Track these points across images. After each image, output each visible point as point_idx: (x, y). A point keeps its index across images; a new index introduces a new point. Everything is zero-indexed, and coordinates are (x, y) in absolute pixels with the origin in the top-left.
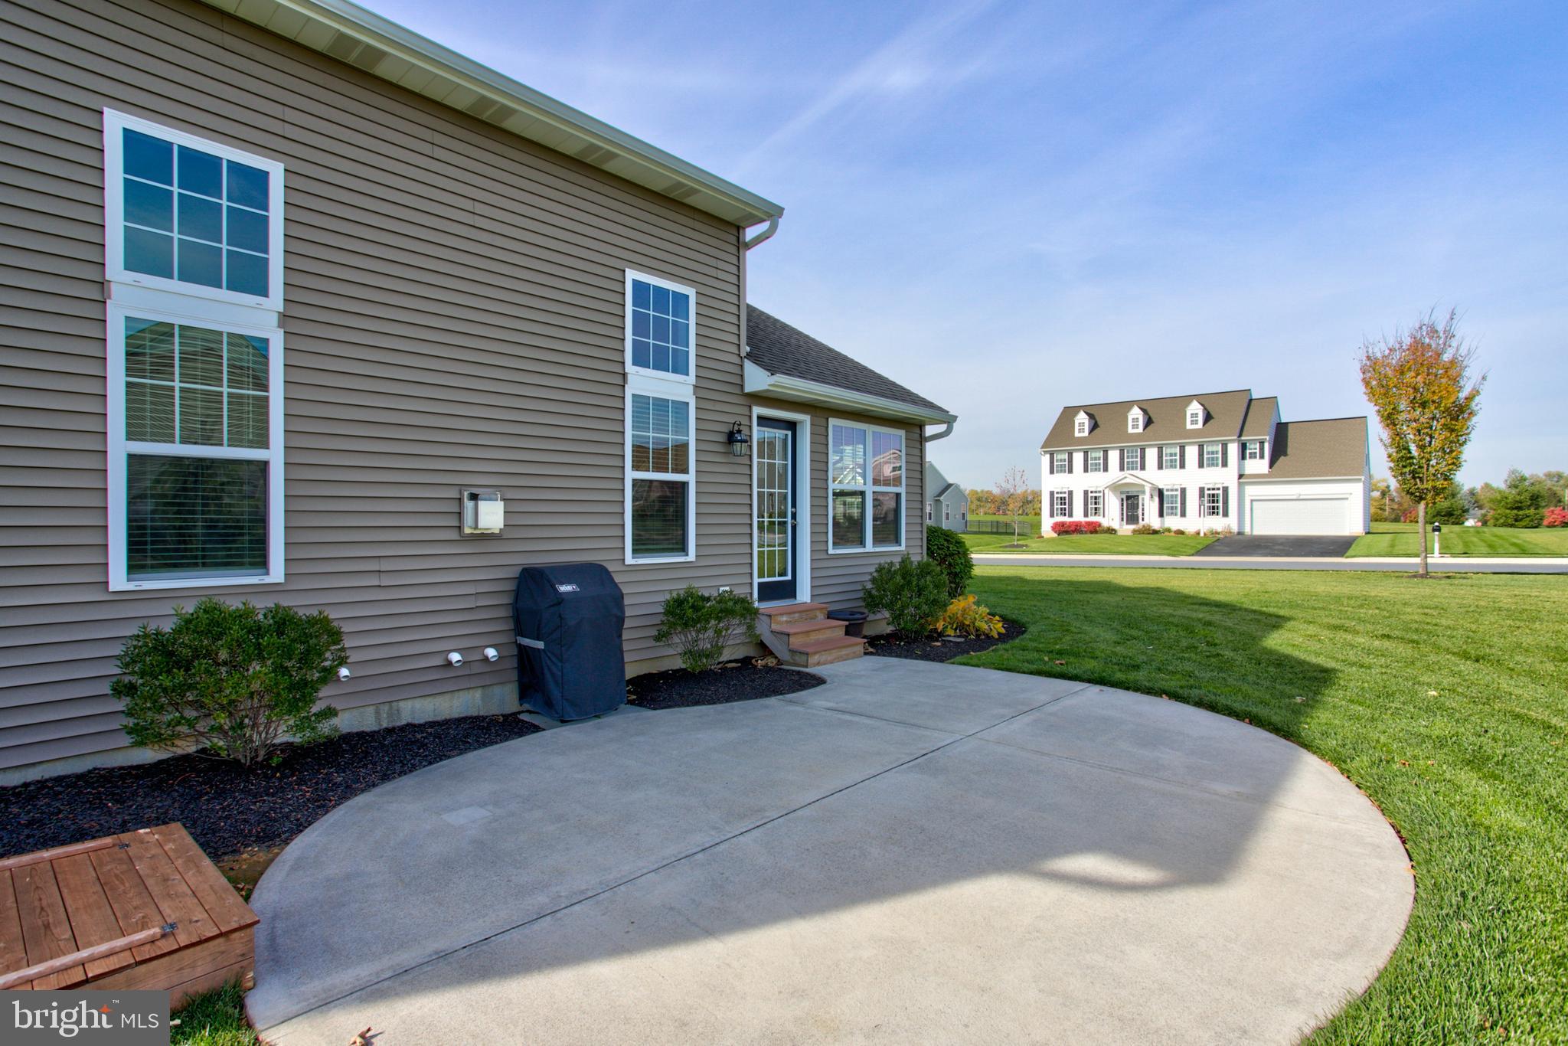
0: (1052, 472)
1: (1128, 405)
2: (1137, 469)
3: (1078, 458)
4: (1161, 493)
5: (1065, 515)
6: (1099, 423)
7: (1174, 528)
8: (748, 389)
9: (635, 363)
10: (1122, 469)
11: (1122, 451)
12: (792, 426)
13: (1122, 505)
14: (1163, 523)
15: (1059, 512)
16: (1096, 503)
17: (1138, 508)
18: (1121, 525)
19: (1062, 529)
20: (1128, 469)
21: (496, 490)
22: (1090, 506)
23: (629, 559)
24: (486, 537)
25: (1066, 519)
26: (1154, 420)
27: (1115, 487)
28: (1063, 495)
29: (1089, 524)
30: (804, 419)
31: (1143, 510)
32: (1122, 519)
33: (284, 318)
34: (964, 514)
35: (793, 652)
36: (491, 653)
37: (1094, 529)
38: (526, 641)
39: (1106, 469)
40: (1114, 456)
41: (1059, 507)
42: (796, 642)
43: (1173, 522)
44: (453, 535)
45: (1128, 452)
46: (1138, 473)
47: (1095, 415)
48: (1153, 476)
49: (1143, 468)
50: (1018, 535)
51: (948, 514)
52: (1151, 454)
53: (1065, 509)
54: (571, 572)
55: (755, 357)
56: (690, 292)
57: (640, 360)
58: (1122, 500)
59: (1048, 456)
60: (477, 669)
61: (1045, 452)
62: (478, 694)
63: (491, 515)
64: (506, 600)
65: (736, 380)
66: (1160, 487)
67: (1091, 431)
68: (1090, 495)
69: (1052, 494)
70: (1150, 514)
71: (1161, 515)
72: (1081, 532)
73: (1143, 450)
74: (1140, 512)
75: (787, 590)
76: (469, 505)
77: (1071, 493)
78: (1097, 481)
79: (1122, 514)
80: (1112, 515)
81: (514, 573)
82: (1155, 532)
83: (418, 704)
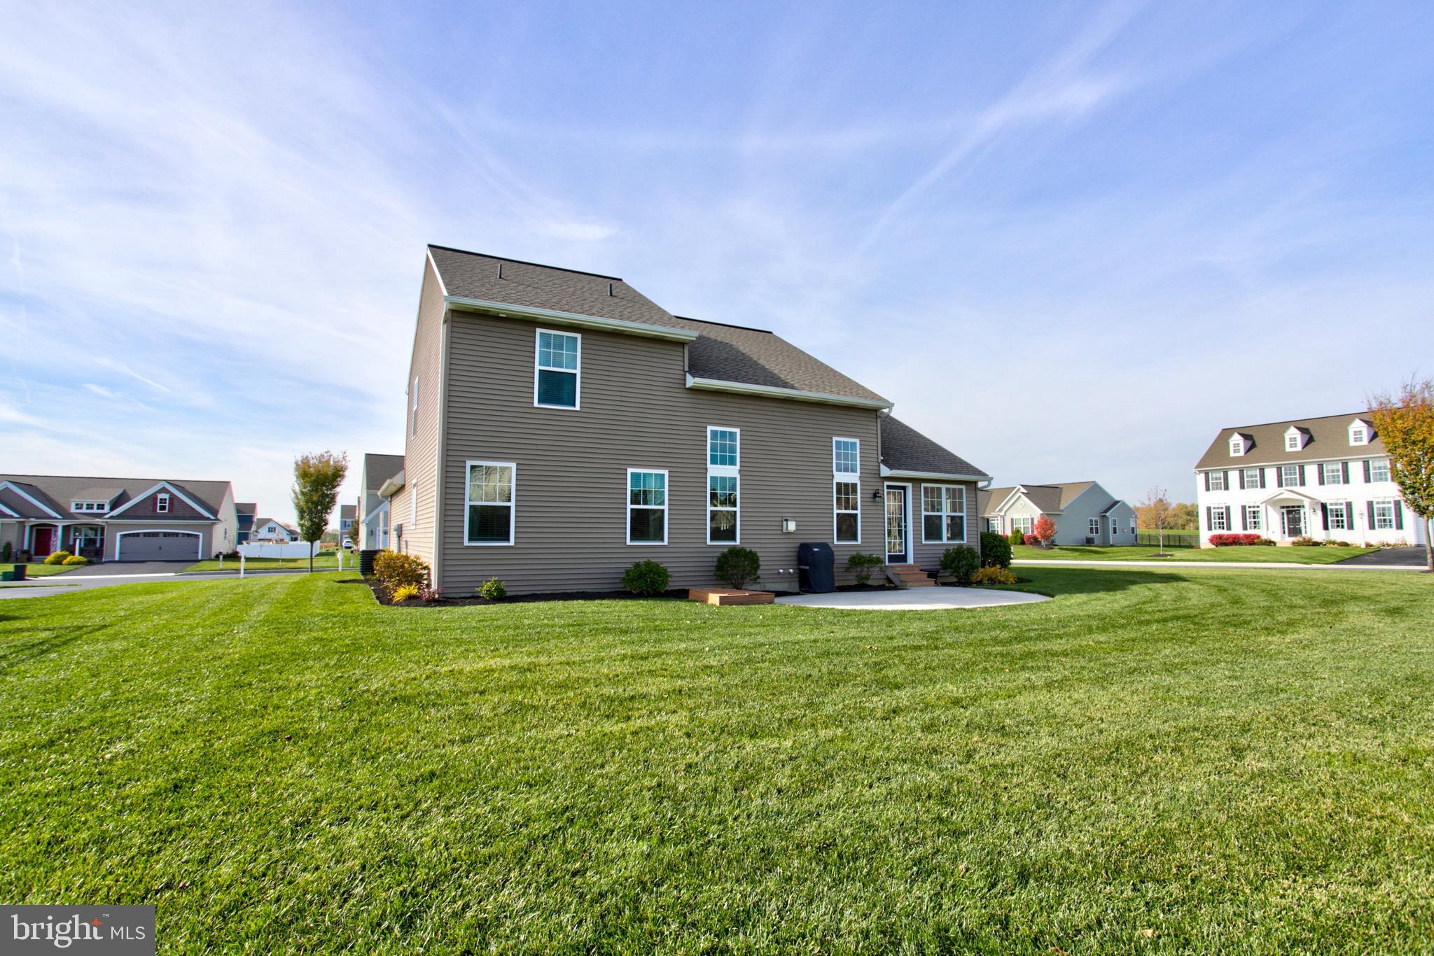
0: (1208, 489)
1: (1285, 425)
2: (1296, 485)
3: (1234, 477)
4: (1324, 507)
5: (1223, 528)
6: (1257, 443)
7: (1339, 540)
8: (882, 475)
9: (837, 471)
10: (1280, 485)
11: (1279, 469)
12: (904, 488)
13: (1283, 519)
14: (1328, 535)
15: (1217, 525)
16: (1254, 517)
17: (1300, 521)
18: (1283, 538)
19: (1219, 541)
20: (1287, 485)
21: (794, 518)
22: (1248, 520)
23: (836, 542)
24: (790, 533)
25: (1225, 532)
26: (1315, 438)
27: (1271, 502)
28: (1220, 511)
29: (1248, 536)
30: (909, 485)
31: (1305, 523)
32: (1284, 533)
33: (740, 471)
34: (1133, 529)
35: (901, 581)
36: (791, 571)
37: (1252, 541)
38: (803, 567)
39: (1263, 485)
40: (1271, 474)
41: (1217, 521)
42: (903, 578)
43: (1338, 535)
44: (780, 532)
45: (1285, 470)
46: (1298, 489)
47: (1249, 437)
48: (1313, 490)
49: (1303, 483)
50: (1164, 546)
51: (1115, 529)
52: (1311, 472)
53: (1223, 523)
54: (817, 545)
55: (885, 462)
56: (857, 441)
57: (839, 470)
58: (1283, 514)
59: (1203, 475)
60: (787, 576)
61: (1200, 472)
62: (786, 585)
63: (792, 526)
64: (796, 554)
65: (877, 472)
66: (1323, 501)
67: (1248, 451)
68: (1248, 510)
69: (1209, 509)
70: (1313, 527)
71: (1326, 527)
72: (1241, 544)
73: (1302, 468)
74: (1302, 524)
75: (903, 558)
76: (785, 523)
77: (1228, 509)
78: (1254, 496)
79: (1284, 528)
80: (1272, 527)
81: (798, 545)
82: (1316, 544)
83: (771, 585)
